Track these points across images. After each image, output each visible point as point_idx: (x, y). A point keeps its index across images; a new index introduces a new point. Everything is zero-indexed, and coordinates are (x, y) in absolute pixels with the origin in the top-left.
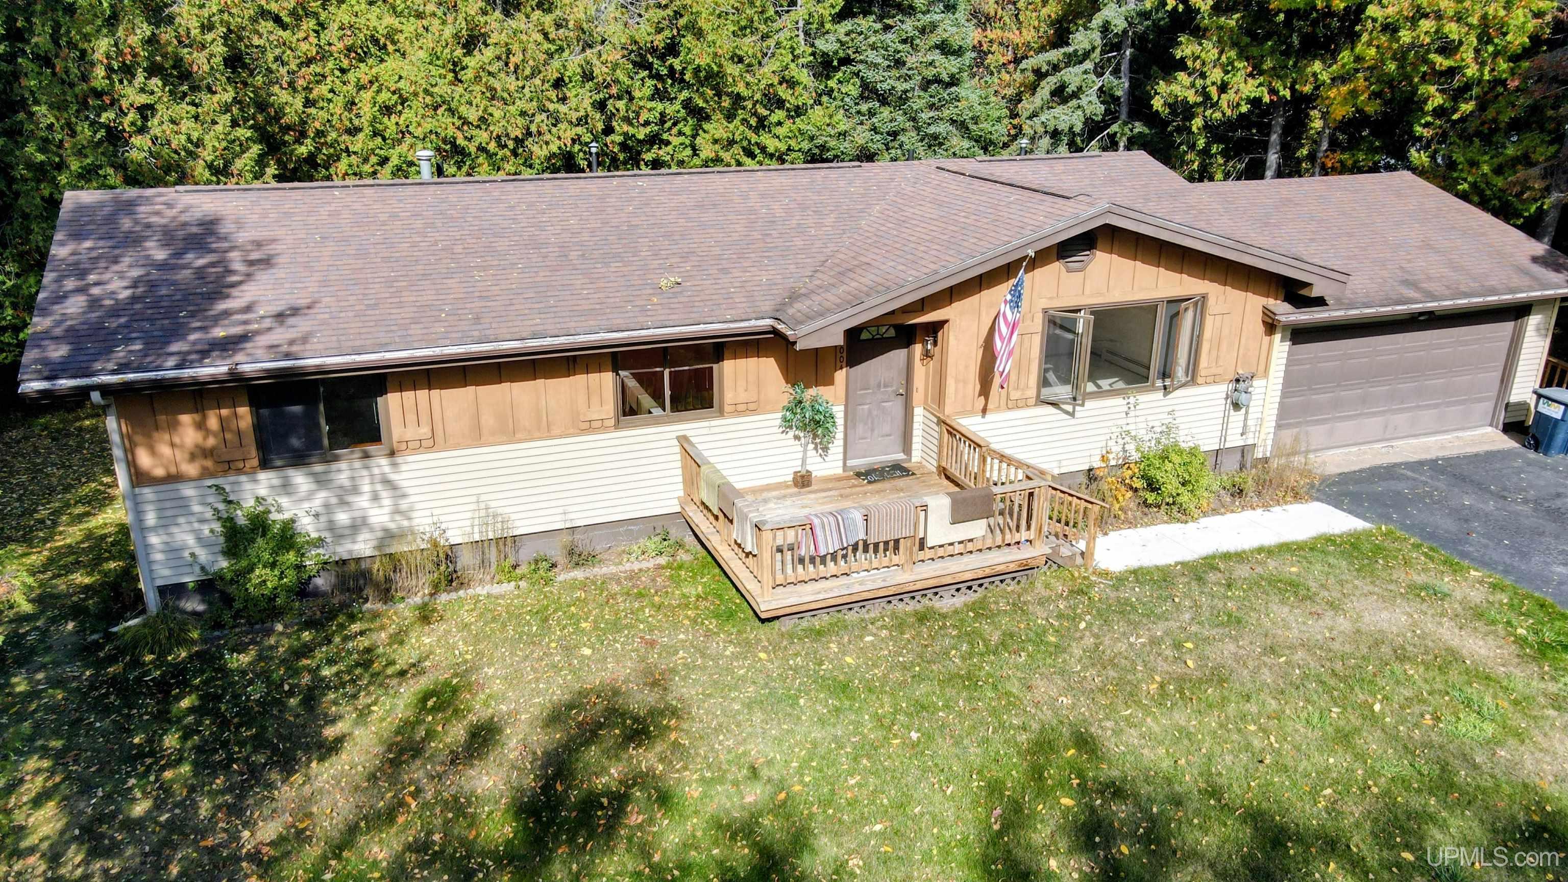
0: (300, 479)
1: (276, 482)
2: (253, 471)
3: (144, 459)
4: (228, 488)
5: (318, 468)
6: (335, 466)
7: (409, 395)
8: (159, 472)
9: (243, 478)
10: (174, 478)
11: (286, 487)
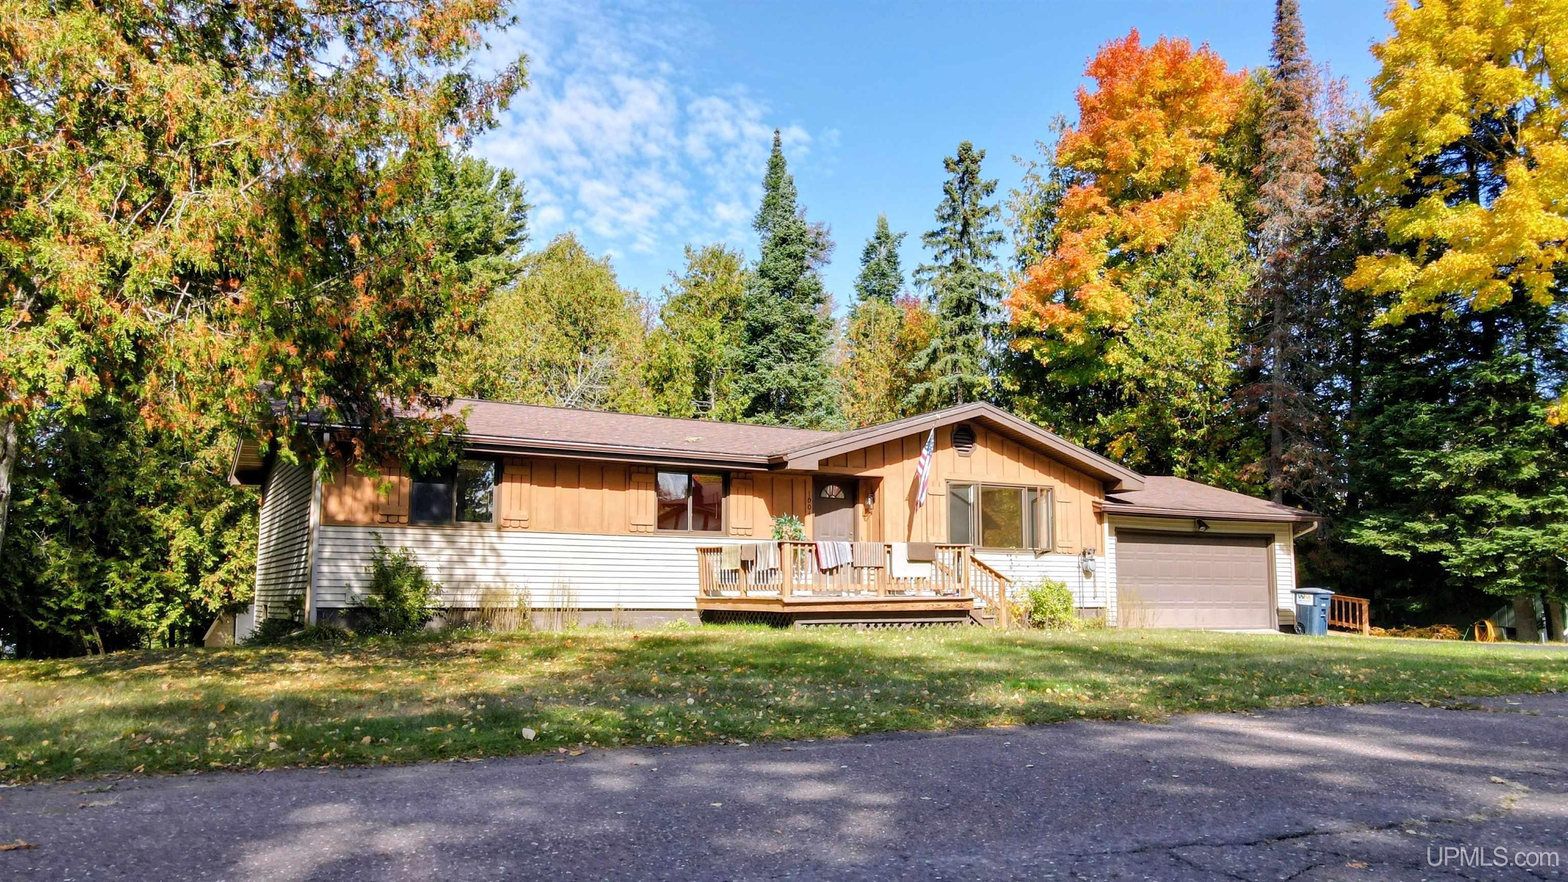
0: (436, 536)
1: (419, 537)
2: (403, 526)
3: (333, 505)
4: (384, 537)
5: (449, 532)
6: (459, 532)
7: (516, 485)
8: (341, 517)
9: (396, 531)
10: (349, 523)
11: (425, 542)
